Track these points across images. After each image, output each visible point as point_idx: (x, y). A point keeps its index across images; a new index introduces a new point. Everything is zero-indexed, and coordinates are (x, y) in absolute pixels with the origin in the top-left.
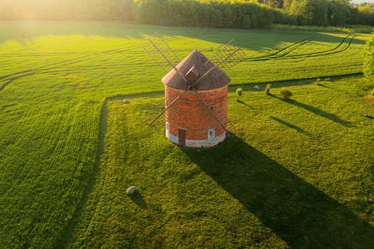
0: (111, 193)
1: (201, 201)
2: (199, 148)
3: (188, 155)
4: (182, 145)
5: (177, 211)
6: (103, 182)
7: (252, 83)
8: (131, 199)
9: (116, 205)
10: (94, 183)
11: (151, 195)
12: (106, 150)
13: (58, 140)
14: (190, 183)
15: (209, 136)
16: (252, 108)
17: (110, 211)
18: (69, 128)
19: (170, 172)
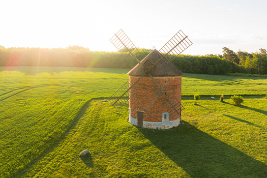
0: (66, 154)
1: (146, 166)
2: (154, 130)
3: (143, 133)
4: (139, 126)
5: (120, 172)
6: (64, 147)
7: (209, 96)
8: (82, 159)
9: (66, 162)
10: (56, 147)
11: (101, 158)
12: (77, 127)
13: (43, 118)
14: (139, 152)
15: (163, 119)
16: (206, 109)
17: (59, 166)
18: (56, 112)
19: (123, 144)
